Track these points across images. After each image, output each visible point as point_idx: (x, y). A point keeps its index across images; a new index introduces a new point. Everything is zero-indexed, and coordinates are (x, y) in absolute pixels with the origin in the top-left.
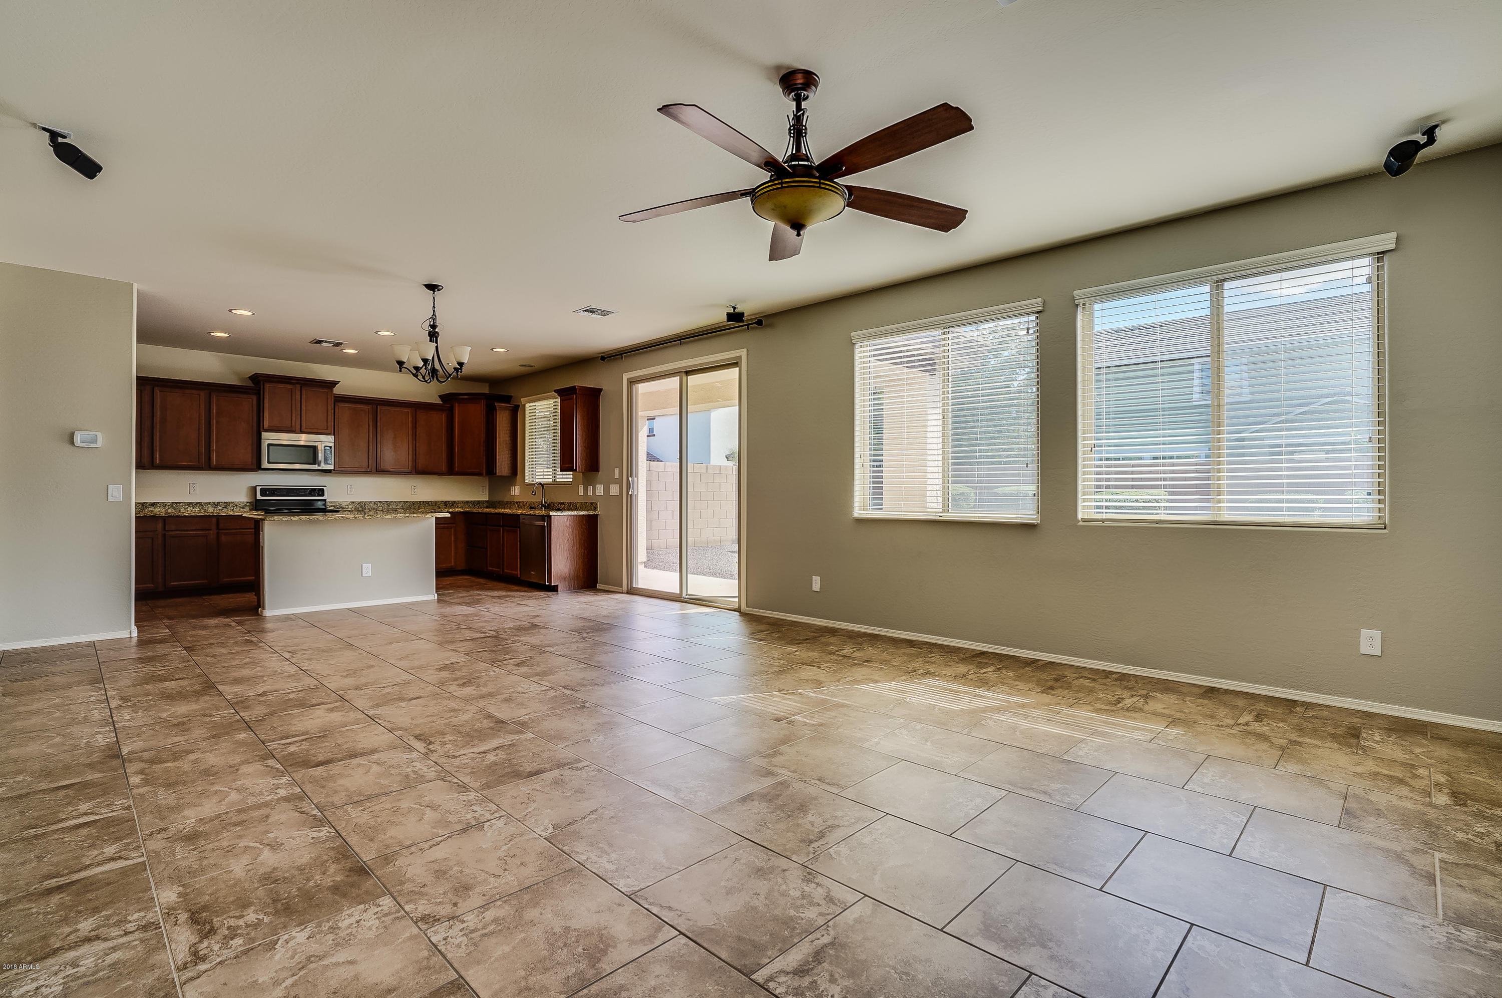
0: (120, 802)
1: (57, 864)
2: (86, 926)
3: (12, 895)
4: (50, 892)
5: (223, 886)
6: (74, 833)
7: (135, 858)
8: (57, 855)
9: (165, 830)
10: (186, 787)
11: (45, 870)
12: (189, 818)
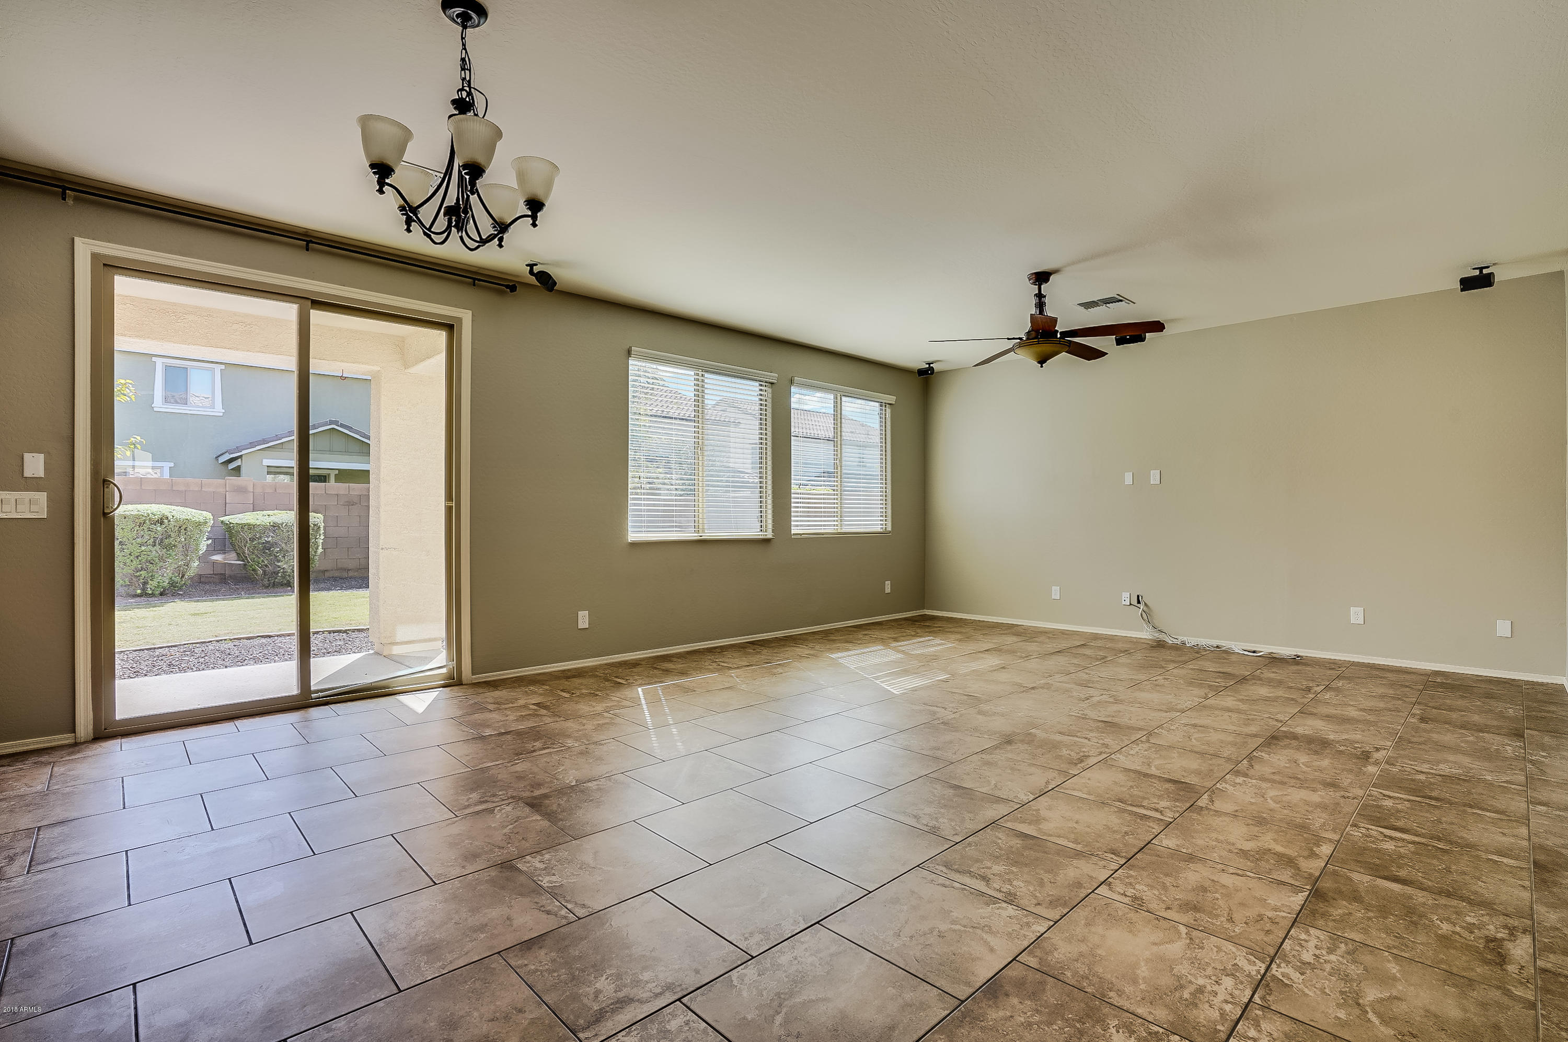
0: (1356, 833)
1: (1428, 811)
2: (1422, 777)
3: (1462, 808)
4: (1437, 799)
5: (1341, 761)
6: (1408, 827)
7: (1375, 792)
8: (1426, 817)
9: (1344, 797)
10: (1293, 819)
11: (1437, 812)
12: (1320, 796)
